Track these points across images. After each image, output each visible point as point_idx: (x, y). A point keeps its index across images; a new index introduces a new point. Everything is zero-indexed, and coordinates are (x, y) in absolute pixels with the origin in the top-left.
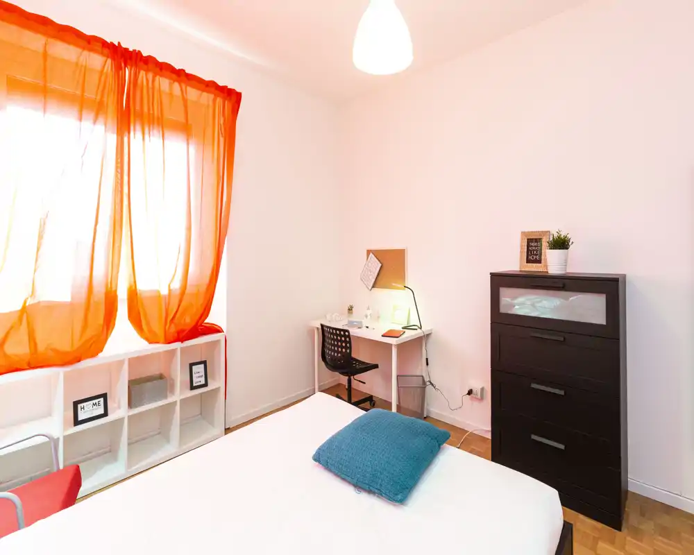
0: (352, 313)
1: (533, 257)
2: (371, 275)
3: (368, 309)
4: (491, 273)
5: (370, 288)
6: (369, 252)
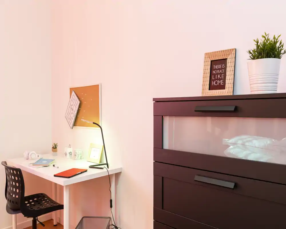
0: (56, 151)
1: (216, 83)
2: (72, 113)
3: (70, 146)
4: (154, 99)
5: (71, 126)
6: (71, 90)
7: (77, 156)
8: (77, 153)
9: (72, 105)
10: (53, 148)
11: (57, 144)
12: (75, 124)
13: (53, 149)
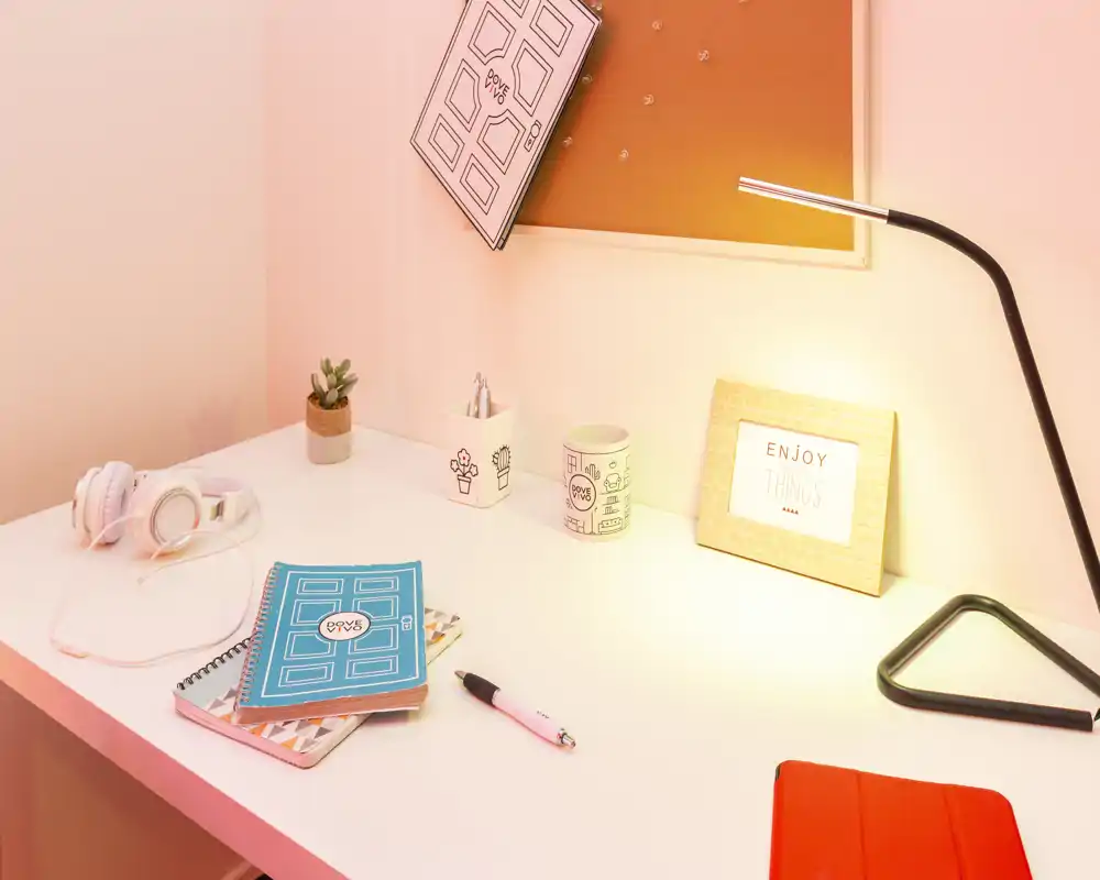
7: (602, 500)
8: (597, 476)
9: (498, 53)
10: (317, 397)
11: (346, 364)
12: (529, 210)
13: (316, 409)
